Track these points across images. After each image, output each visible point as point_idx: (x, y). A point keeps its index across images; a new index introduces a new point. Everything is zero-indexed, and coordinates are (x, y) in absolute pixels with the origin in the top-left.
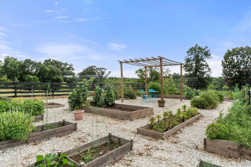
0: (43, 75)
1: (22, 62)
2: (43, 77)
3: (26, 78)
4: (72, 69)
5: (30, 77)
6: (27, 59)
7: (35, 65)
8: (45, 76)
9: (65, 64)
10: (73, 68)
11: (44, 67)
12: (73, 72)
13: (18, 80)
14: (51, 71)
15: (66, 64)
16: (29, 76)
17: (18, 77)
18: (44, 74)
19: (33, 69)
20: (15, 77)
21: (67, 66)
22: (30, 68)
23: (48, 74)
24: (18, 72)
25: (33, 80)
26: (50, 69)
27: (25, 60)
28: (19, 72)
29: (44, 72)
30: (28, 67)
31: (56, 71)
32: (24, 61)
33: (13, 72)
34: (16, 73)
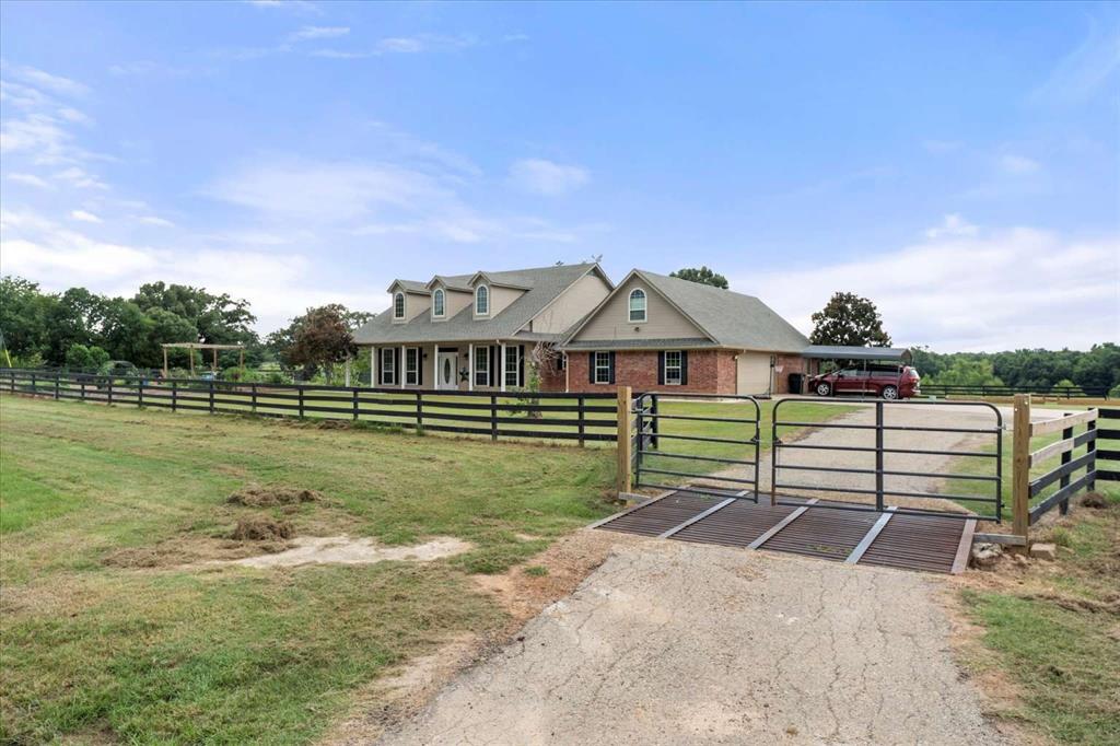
0: (130, 343)
1: (55, 297)
2: (128, 349)
3: (69, 354)
4: (246, 317)
5: (83, 351)
6: (74, 289)
7: (102, 307)
8: (138, 346)
9: (220, 299)
10: (252, 314)
11: (133, 314)
12: (251, 327)
13: (44, 358)
14: (159, 329)
15: (224, 301)
16: (81, 346)
17: (43, 347)
18: (134, 338)
19: (95, 322)
20: (34, 347)
21: (229, 308)
22: (85, 319)
23: (145, 338)
24: (43, 333)
25: (92, 359)
26: (153, 322)
27: (67, 289)
28: (46, 331)
29: (132, 334)
30: (77, 315)
31: (173, 330)
32: (63, 295)
33: (27, 334)
34: (36, 336)
